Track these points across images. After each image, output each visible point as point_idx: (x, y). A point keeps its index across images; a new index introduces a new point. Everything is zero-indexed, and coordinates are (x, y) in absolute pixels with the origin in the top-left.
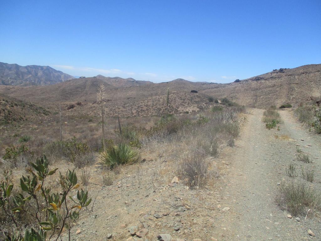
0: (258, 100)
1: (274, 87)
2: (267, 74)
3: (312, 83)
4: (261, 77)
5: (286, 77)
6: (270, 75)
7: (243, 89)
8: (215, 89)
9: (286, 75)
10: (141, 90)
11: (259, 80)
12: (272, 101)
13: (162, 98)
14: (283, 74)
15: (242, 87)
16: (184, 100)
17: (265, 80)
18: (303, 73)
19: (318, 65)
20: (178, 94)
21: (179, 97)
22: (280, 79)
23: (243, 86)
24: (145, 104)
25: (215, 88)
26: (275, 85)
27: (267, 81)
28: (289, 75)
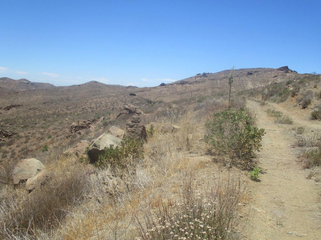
1: (198, 91)
2: (191, 78)
4: (186, 81)
5: (209, 82)
6: (195, 79)
8: (140, 93)
9: (209, 80)
10: (49, 94)
11: (183, 84)
13: (103, 101)
14: (206, 78)
16: (125, 102)
17: (190, 84)
18: (225, 78)
19: (237, 70)
20: (118, 96)
21: (120, 100)
22: (204, 83)
23: (169, 90)
24: (89, 106)
25: (141, 91)
26: (199, 89)
27: (192, 85)
28: (211, 80)
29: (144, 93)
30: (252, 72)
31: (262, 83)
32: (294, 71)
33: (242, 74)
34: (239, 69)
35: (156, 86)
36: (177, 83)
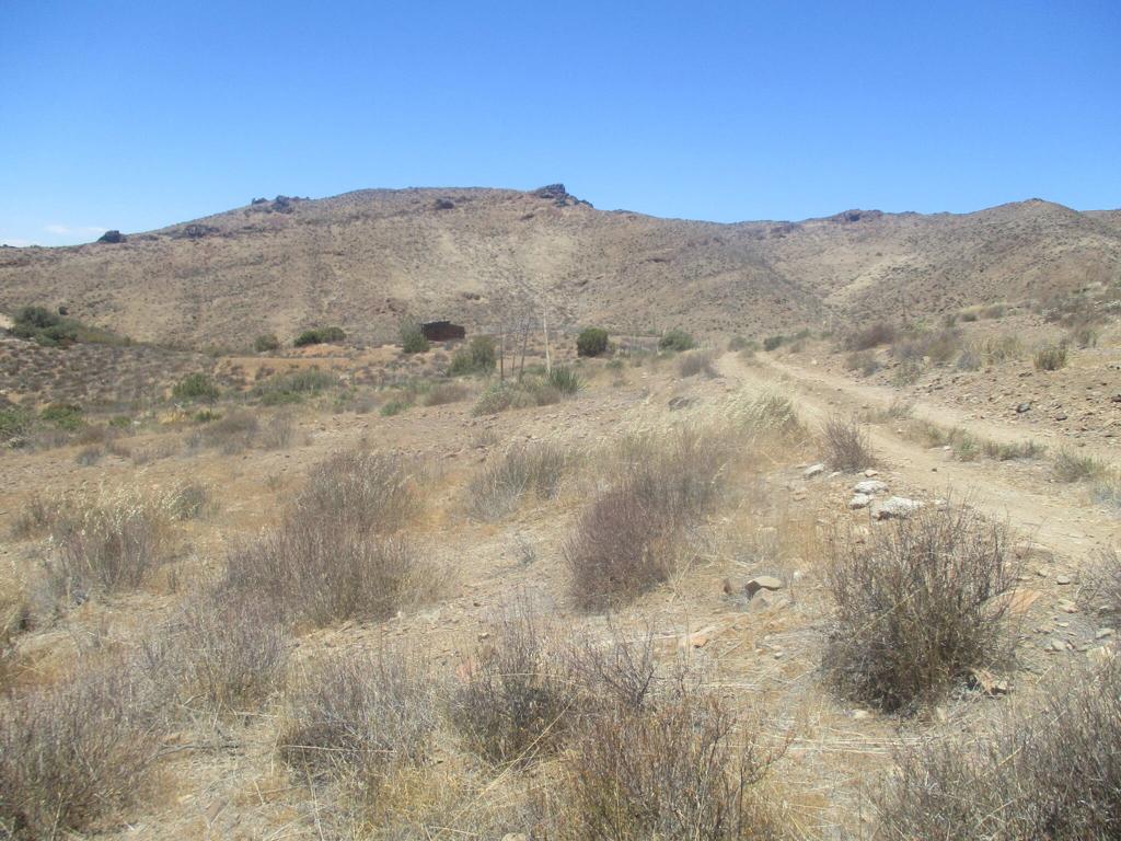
0: (205, 316)
1: (260, 263)
2: (231, 213)
3: (388, 251)
4: (210, 224)
5: (300, 229)
6: (243, 217)
7: (140, 269)
8: (11, 269)
9: (299, 223)
11: (200, 235)
12: (258, 318)
14: (288, 216)
15: (136, 263)
17: (224, 235)
18: (357, 218)
19: (399, 191)
22: (281, 233)
23: (137, 258)
25: (11, 264)
26: (262, 256)
27: (233, 242)
28: (309, 223)
29: (26, 269)
30: (452, 201)
31: (487, 238)
32: (584, 201)
33: (415, 206)
34: (406, 187)
35: (82, 243)
36: (175, 232)
